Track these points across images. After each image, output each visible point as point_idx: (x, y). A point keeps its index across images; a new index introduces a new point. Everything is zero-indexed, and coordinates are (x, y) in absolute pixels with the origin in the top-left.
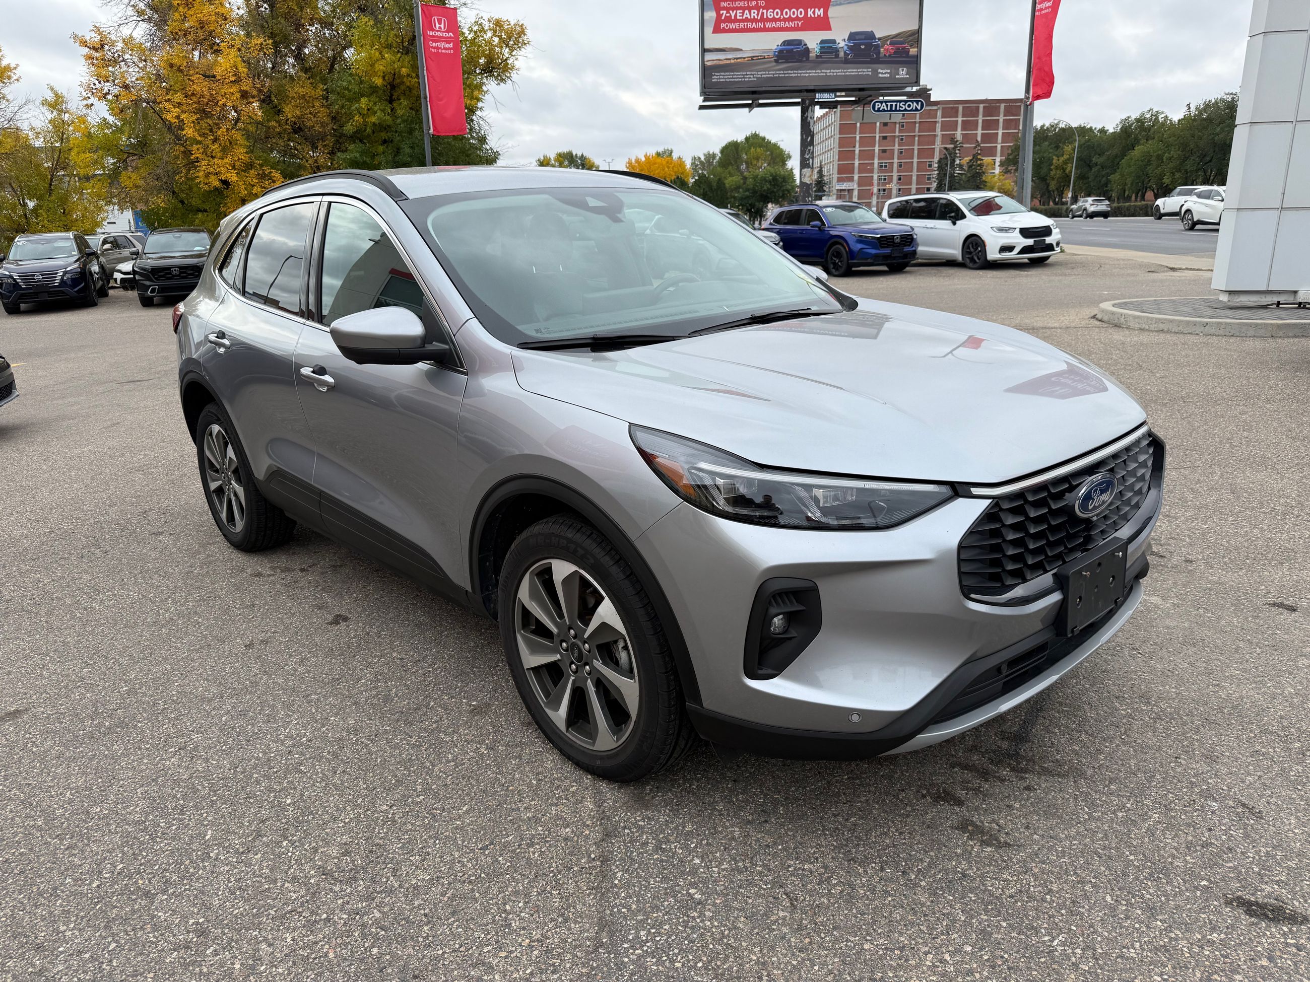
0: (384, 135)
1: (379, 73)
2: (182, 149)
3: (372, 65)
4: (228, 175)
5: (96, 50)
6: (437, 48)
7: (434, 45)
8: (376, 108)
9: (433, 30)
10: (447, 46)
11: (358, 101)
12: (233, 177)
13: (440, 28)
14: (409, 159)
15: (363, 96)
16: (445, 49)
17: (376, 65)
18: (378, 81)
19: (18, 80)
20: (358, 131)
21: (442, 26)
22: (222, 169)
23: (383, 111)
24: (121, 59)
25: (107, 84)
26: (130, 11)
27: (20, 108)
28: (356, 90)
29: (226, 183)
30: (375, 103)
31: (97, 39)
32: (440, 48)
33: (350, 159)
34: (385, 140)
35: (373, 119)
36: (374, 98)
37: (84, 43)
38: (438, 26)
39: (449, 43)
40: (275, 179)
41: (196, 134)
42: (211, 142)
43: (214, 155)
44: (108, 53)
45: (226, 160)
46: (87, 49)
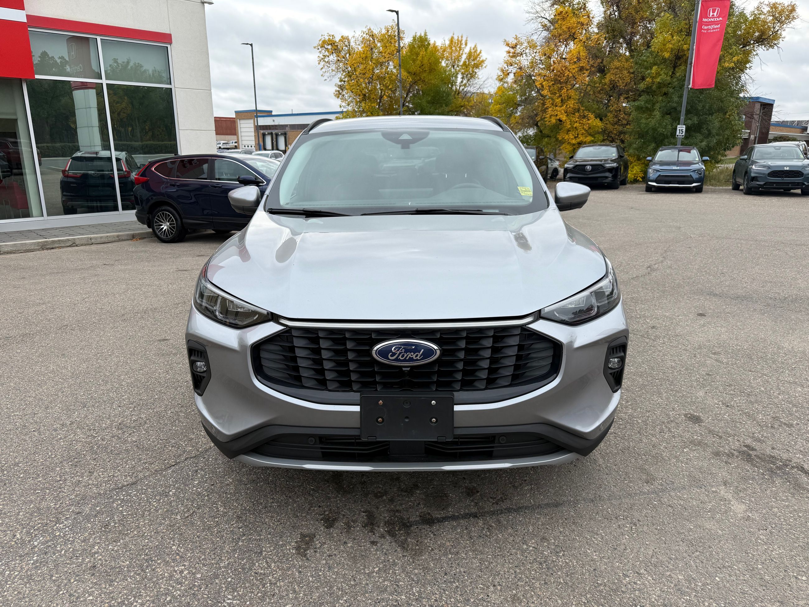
0: (664, 90)
1: (668, 50)
2: (542, 102)
3: (665, 45)
4: (561, 116)
5: (513, 48)
6: (708, 29)
7: (706, 28)
8: (662, 72)
9: (707, 17)
10: (716, 27)
11: (651, 69)
12: (564, 118)
13: (713, 15)
14: (675, 105)
15: (655, 64)
16: (713, 29)
17: (667, 45)
18: (667, 55)
19: (485, 67)
20: (647, 88)
21: (715, 14)
22: (559, 113)
23: (666, 74)
24: (524, 52)
25: (511, 67)
26: (540, 26)
27: (484, 82)
28: (652, 62)
29: (560, 120)
30: (662, 70)
31: (515, 42)
32: (710, 29)
33: (638, 106)
34: (665, 93)
35: (658, 80)
36: (662, 66)
37: (508, 45)
38: (711, 14)
39: (718, 24)
40: (589, 118)
41: (549, 93)
42: (556, 97)
43: (557, 104)
44: (518, 49)
45: (563, 108)
46: (509, 48)
